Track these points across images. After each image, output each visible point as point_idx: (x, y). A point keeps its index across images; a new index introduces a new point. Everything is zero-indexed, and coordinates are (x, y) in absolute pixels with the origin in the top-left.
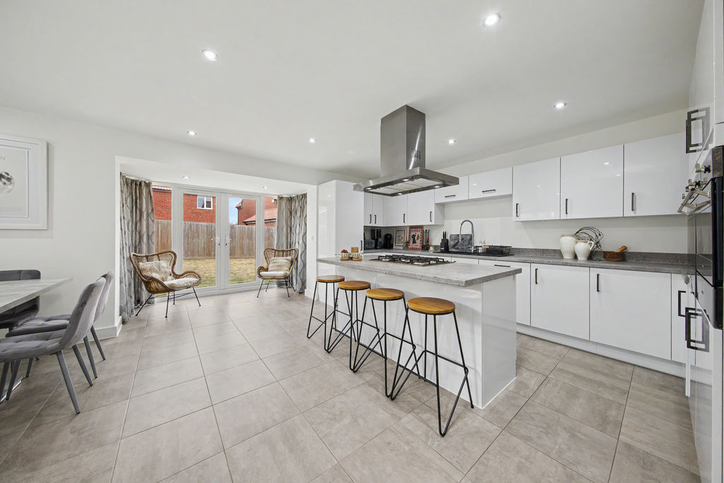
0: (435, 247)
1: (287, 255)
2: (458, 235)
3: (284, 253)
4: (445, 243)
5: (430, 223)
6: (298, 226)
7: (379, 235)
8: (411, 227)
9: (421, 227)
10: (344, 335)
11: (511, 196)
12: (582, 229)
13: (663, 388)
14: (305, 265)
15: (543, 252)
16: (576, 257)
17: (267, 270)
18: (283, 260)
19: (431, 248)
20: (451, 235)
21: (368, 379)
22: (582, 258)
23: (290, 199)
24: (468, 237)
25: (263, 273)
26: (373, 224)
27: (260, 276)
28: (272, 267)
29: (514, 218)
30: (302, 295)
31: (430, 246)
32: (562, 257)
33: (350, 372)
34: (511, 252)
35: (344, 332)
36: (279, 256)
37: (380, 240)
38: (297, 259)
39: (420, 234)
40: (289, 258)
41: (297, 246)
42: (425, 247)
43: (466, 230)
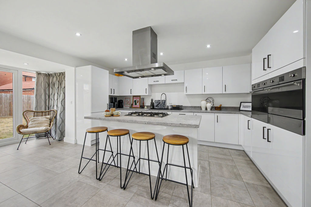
0: (147, 106)
1: (46, 115)
2: (159, 101)
3: (43, 113)
4: (152, 104)
5: (146, 94)
6: (56, 94)
7: (116, 101)
8: (134, 96)
9: (140, 96)
10: (110, 165)
11: (184, 83)
12: (209, 98)
13: (239, 155)
14: (63, 121)
15: (195, 107)
16: (206, 109)
17: (27, 127)
18: (42, 119)
19: (146, 107)
20: (155, 101)
21: (135, 191)
22: (209, 109)
23: (48, 75)
24: (164, 102)
25: (22, 130)
26: (112, 94)
27: (20, 133)
28: (32, 124)
29: (185, 93)
30: (61, 142)
31: (145, 106)
32: (201, 109)
33: (122, 190)
34: (183, 108)
35: (109, 163)
36: (37, 116)
37: (116, 103)
38: (56, 117)
39: (139, 100)
40: (48, 117)
41: (55, 108)
42: (142, 107)
43: (163, 98)
